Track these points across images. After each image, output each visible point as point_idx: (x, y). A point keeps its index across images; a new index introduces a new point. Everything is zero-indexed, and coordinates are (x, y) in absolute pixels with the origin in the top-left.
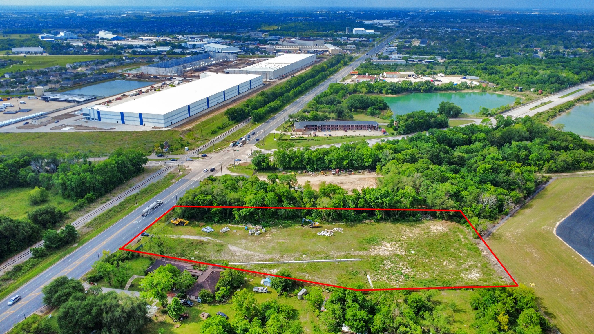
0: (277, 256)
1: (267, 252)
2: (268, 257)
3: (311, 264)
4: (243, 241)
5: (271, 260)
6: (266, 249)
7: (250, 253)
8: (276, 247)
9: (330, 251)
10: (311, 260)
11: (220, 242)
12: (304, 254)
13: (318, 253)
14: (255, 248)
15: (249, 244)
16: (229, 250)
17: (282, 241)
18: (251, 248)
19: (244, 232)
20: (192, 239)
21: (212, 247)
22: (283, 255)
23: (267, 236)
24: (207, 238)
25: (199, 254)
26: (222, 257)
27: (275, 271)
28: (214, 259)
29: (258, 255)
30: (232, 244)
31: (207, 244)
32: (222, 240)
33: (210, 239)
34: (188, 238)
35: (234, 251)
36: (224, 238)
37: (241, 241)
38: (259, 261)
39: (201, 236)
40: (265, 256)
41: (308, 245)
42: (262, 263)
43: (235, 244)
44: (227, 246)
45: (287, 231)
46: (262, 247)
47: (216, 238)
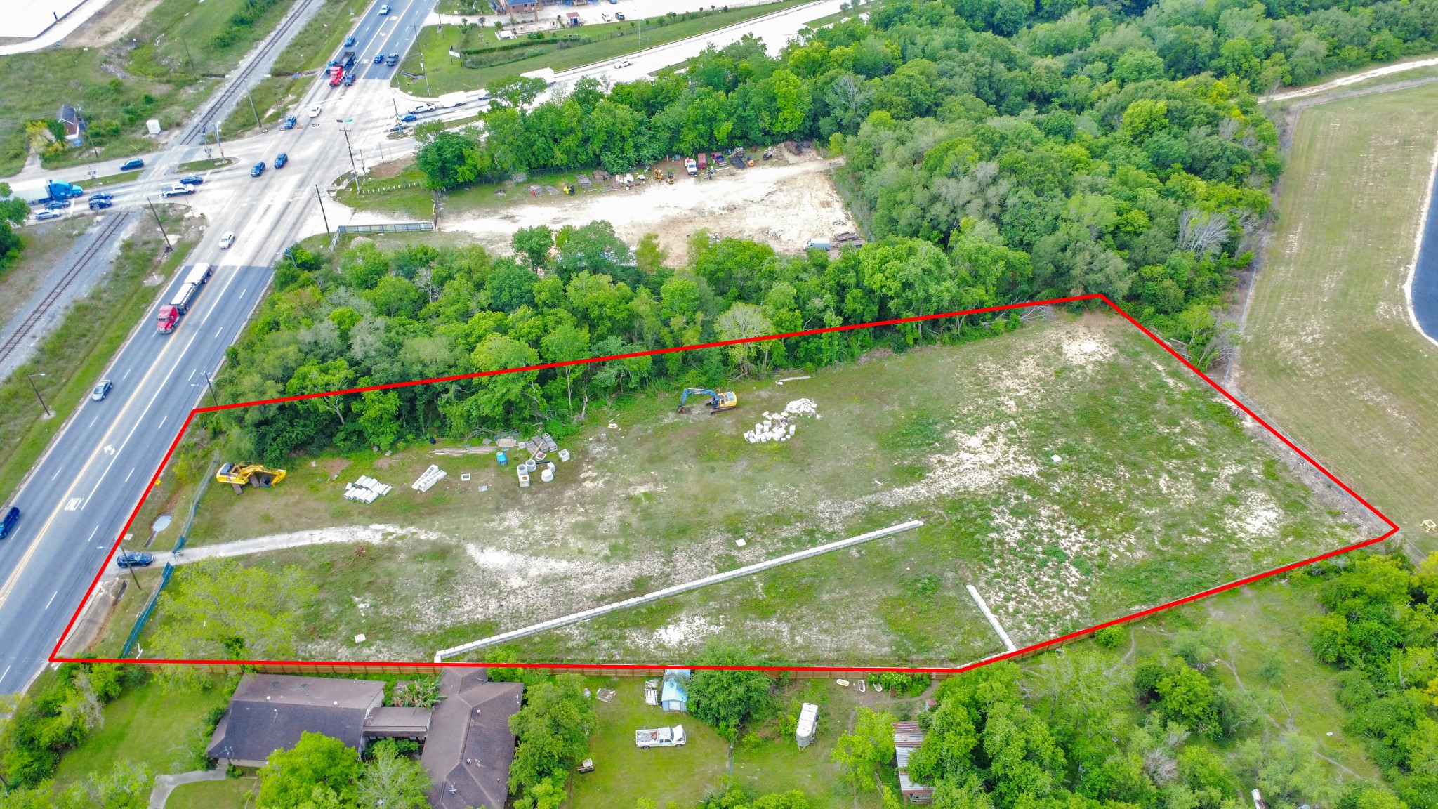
0: (651, 565)
1: (614, 548)
2: (625, 572)
3: (773, 576)
4: (513, 518)
5: (640, 586)
6: (604, 538)
7: (561, 566)
8: (634, 520)
9: (813, 502)
10: (770, 555)
11: (433, 536)
12: (737, 532)
13: (778, 519)
14: (565, 544)
15: (537, 528)
16: (478, 568)
17: (642, 489)
18: (552, 546)
19: (499, 475)
20: (324, 545)
21: (412, 567)
22: (670, 553)
23: (585, 480)
24: (377, 531)
25: (377, 613)
26: (467, 608)
27: (672, 635)
28: (440, 627)
29: (589, 573)
30: (476, 539)
31: (389, 558)
32: (438, 530)
33: (390, 534)
34: (308, 542)
35: (499, 572)
36: (442, 518)
37: (504, 519)
38: (601, 600)
39: (351, 524)
40: (615, 574)
41: (735, 491)
42: (616, 605)
43: (489, 539)
44: (465, 551)
45: (640, 444)
46: (586, 530)
47: (412, 524)
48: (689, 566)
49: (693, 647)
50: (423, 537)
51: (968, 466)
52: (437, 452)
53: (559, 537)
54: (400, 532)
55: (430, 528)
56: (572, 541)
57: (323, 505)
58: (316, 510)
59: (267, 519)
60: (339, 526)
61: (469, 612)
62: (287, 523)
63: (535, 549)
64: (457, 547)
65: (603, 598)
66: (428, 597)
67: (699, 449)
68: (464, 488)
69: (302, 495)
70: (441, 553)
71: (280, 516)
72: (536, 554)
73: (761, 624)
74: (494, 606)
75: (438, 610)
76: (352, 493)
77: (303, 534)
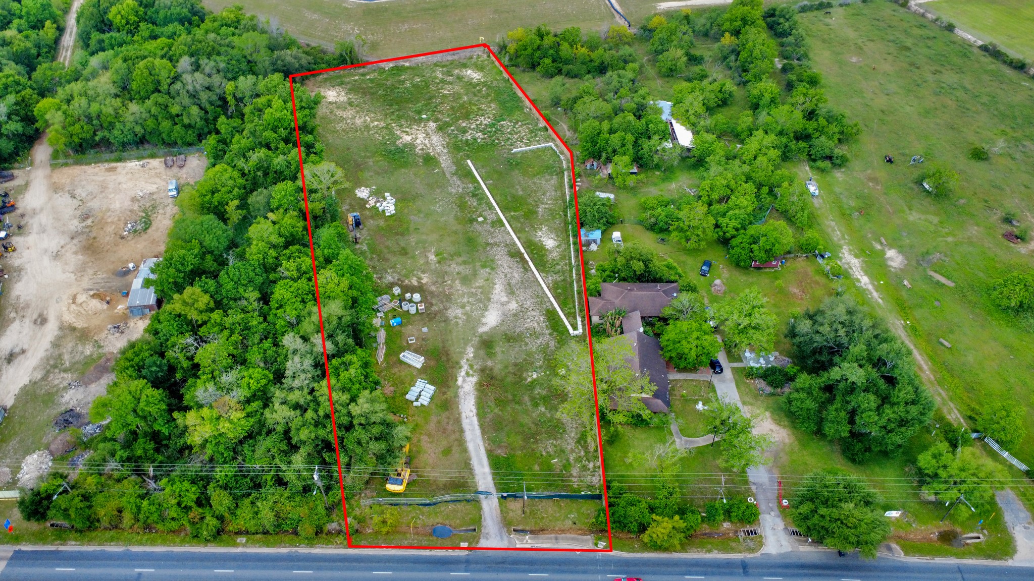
0: (499, 251)
2: (504, 261)
4: (455, 312)
5: (515, 255)
6: (475, 271)
7: (499, 288)
8: (460, 259)
11: (470, 352)
12: (473, 220)
13: (462, 206)
14: (480, 287)
15: (465, 300)
17: (432, 257)
18: (481, 293)
19: (411, 324)
20: (478, 409)
21: (500, 356)
22: (488, 244)
23: (419, 282)
24: (464, 380)
25: (541, 367)
26: (535, 324)
27: (550, 243)
28: (550, 334)
29: (506, 276)
30: (474, 328)
31: (491, 370)
32: (465, 349)
33: (467, 374)
34: (475, 419)
35: (504, 314)
36: (452, 349)
37: (456, 317)
38: (526, 269)
39: (456, 396)
40: (505, 265)
42: (531, 263)
43: (473, 322)
44: (486, 333)
45: (387, 260)
46: (467, 280)
47: (458, 363)
50: (471, 355)
51: (427, 142)
52: (381, 359)
53: (474, 290)
54: (466, 367)
55: (462, 353)
56: (477, 284)
57: (433, 420)
58: (439, 422)
59: (447, 451)
60: (458, 404)
61: (538, 323)
62: (453, 437)
63: (485, 300)
64: (481, 336)
65: (525, 269)
66: (526, 344)
67: (397, 234)
68: (423, 339)
69: (421, 434)
70: (487, 344)
71: (444, 443)
72: (489, 299)
73: (540, 214)
74: (533, 313)
75: (538, 338)
76: (425, 400)
77: (465, 423)
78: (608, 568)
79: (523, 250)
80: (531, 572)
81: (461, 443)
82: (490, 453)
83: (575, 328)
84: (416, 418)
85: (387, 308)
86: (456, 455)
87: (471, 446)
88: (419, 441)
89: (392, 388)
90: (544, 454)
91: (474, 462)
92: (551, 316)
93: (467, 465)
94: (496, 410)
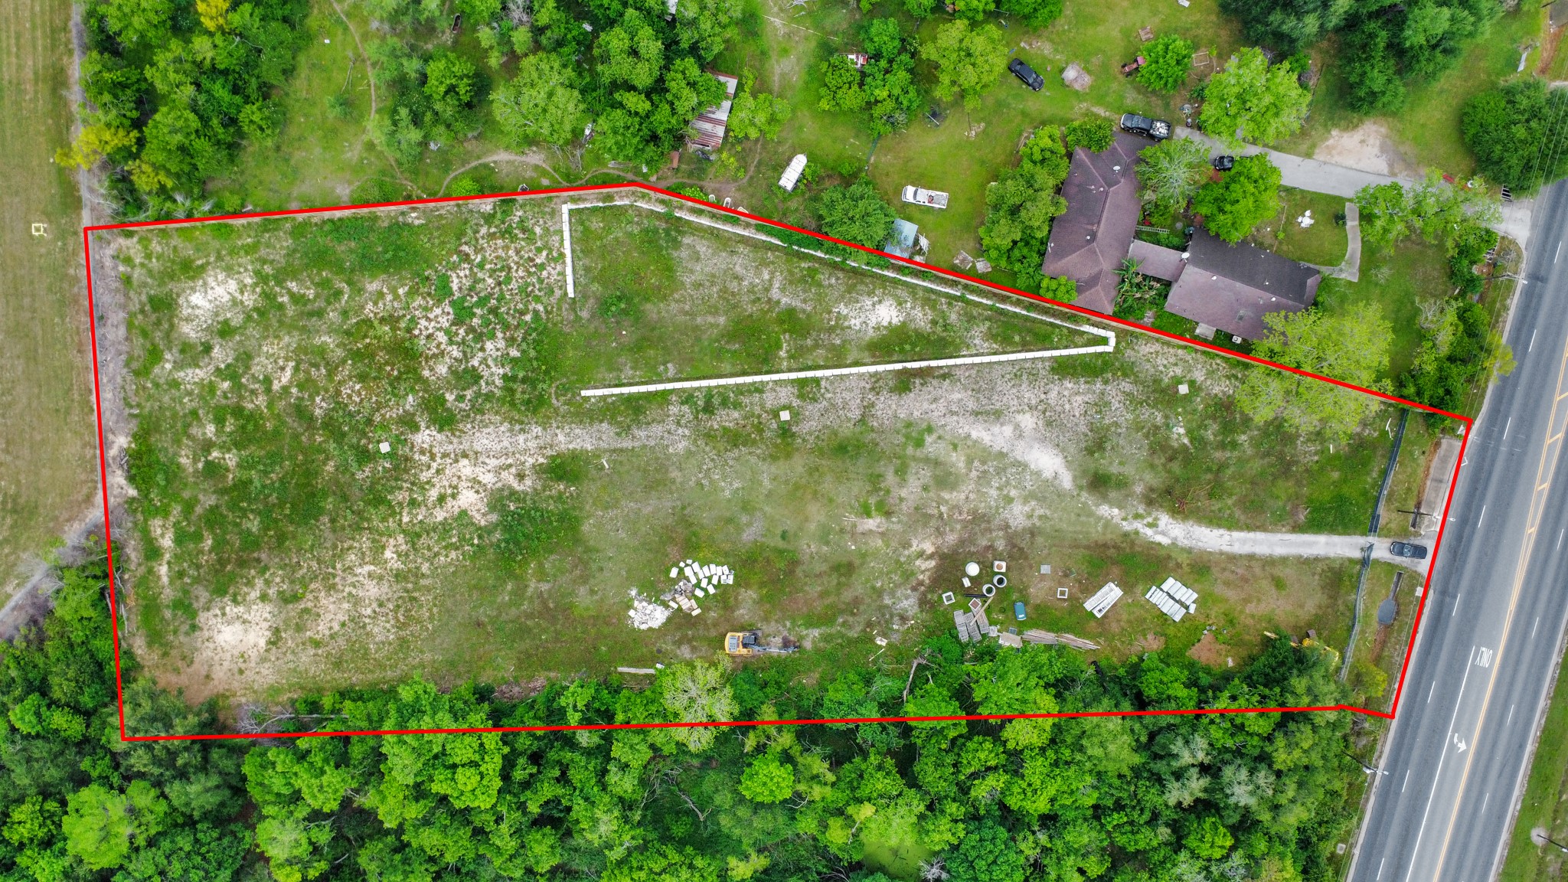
0: (890, 408)
1: (919, 443)
2: (916, 405)
3: (765, 362)
4: (1018, 515)
5: (904, 383)
6: (927, 460)
7: (980, 433)
8: (891, 479)
9: (689, 454)
10: (759, 389)
11: (1105, 510)
12: (785, 431)
13: (734, 439)
14: (970, 461)
15: (994, 493)
16: (1063, 450)
17: (872, 523)
18: (984, 463)
19: (1026, 588)
20: (1219, 526)
21: (1129, 470)
22: (862, 420)
23: (931, 557)
24: (1163, 533)
25: (1166, 417)
26: (1079, 399)
27: (886, 313)
28: (1106, 382)
29: (952, 413)
30: (1061, 494)
31: (1152, 490)
32: (1100, 518)
33: (1150, 525)
34: (1236, 534)
35: (1043, 440)
36: (1094, 536)
37: (1030, 516)
38: (946, 375)
39: (1189, 551)
40: (926, 405)
41: (769, 495)
42: (934, 363)
43: (1045, 491)
44: (1075, 478)
45: (857, 601)
46: (945, 479)
47: (1126, 535)
48: (847, 395)
49: (871, 293)
50: (1116, 511)
52: (1090, 645)
53: (974, 474)
54: (1138, 525)
55: (1108, 524)
56: (961, 465)
57: (1220, 590)
58: (1227, 584)
59: (1279, 584)
60: (1203, 553)
61: (1078, 393)
62: (1258, 570)
63: (1002, 463)
64: (1081, 488)
65: (944, 377)
66: (1116, 424)
67: (790, 573)
68: (1066, 575)
69: (1241, 612)
70: (1099, 483)
71: (1265, 584)
72: (1002, 455)
73: (797, 303)
74: (1053, 395)
75: (1108, 404)
76: (1189, 596)
77: (1239, 549)
78: (1495, 435)
79: (899, 366)
80: (1476, 523)
81: (1269, 562)
82: (1297, 528)
83: (1104, 341)
84: (1213, 614)
85: (984, 620)
86: (1286, 573)
87: (1279, 551)
88: (1253, 616)
89: (1150, 637)
90: (1316, 458)
91: (1307, 552)
92: (1064, 369)
93: (1306, 563)
94: (1230, 502)
